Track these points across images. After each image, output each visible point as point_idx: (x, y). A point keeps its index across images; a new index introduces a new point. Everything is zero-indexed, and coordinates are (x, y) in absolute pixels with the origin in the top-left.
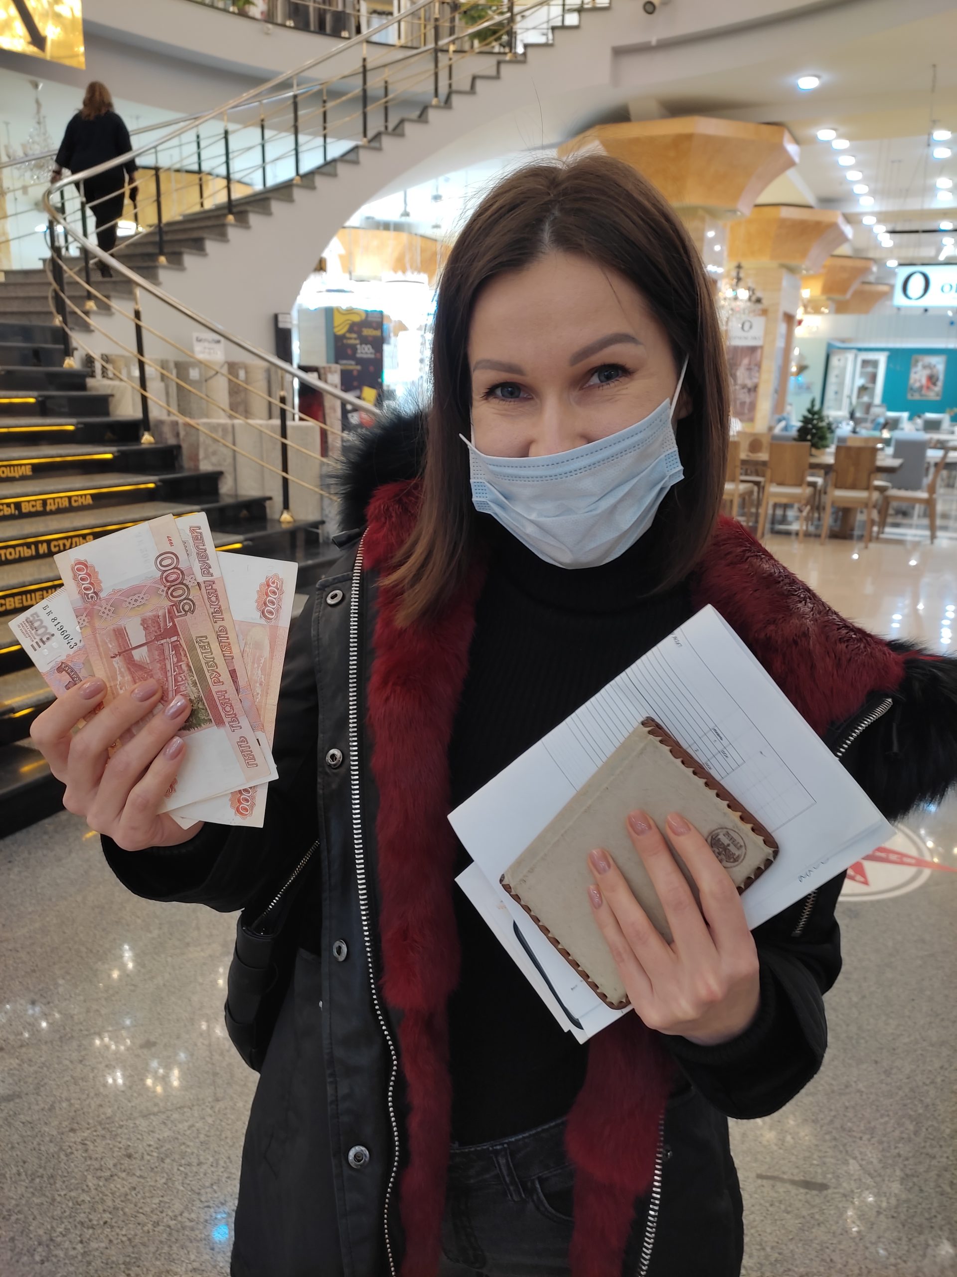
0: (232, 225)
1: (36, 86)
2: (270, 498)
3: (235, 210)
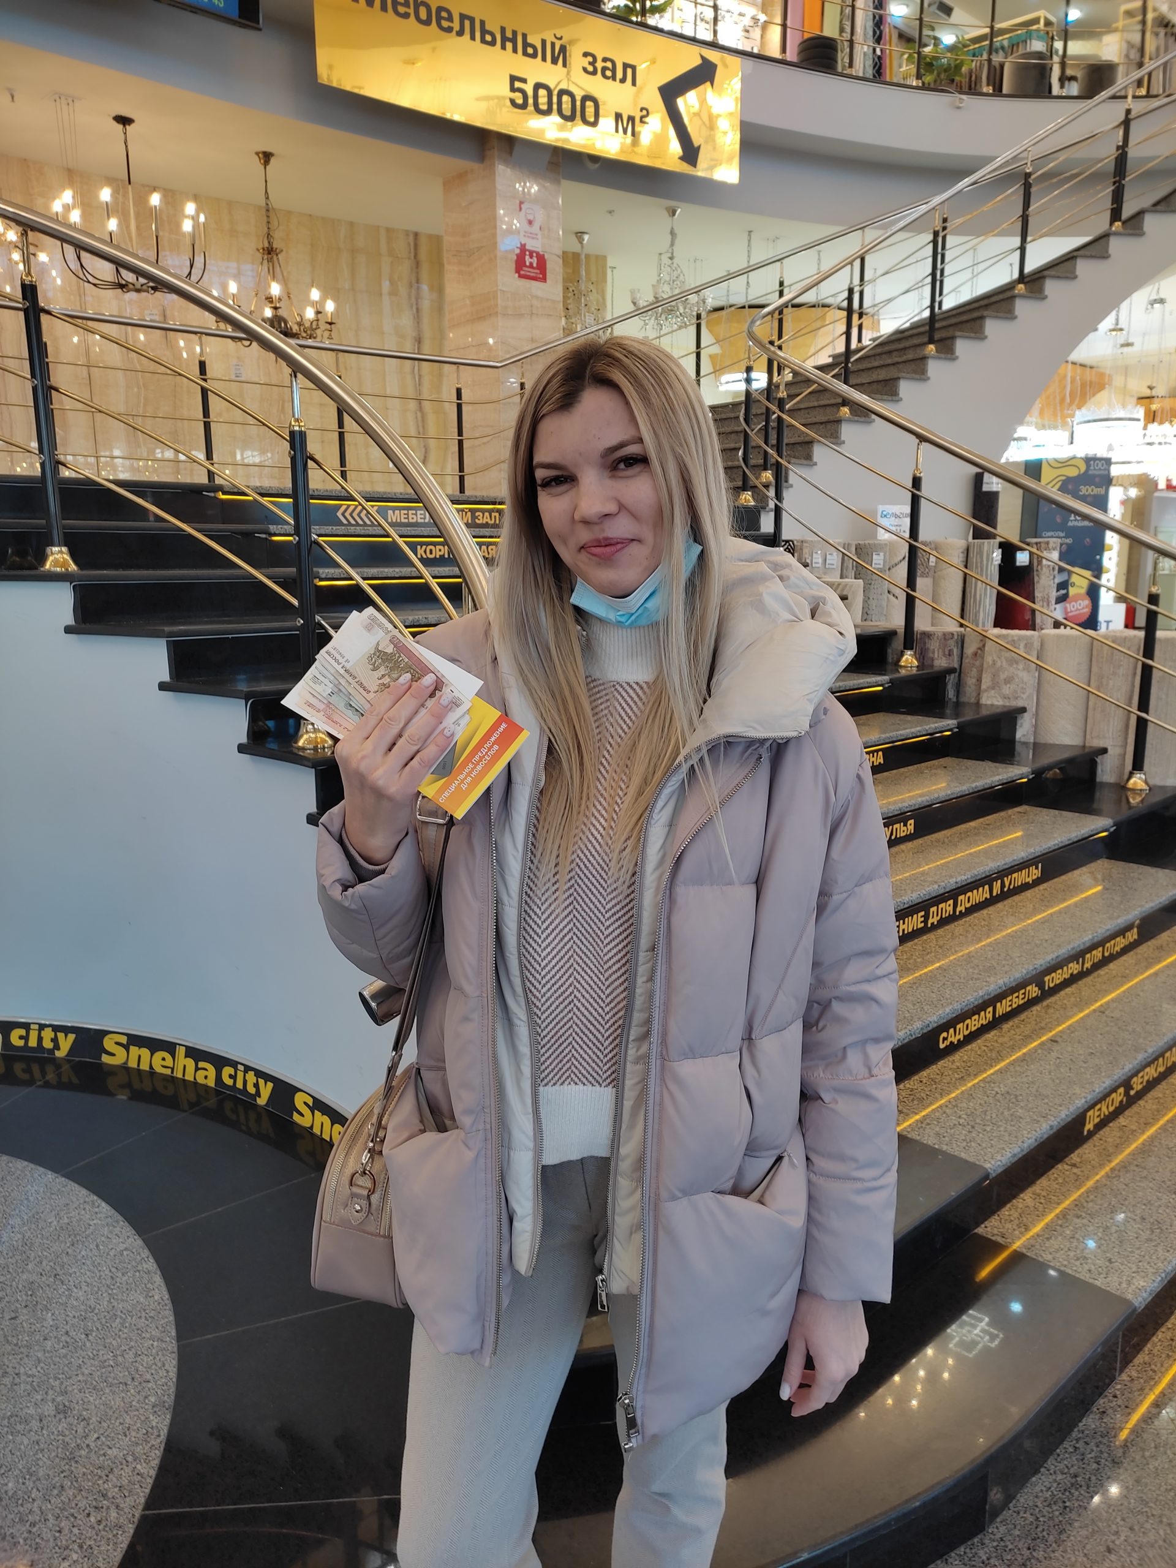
0: (934, 358)
1: (674, 213)
2: (1104, 751)
3: (937, 336)
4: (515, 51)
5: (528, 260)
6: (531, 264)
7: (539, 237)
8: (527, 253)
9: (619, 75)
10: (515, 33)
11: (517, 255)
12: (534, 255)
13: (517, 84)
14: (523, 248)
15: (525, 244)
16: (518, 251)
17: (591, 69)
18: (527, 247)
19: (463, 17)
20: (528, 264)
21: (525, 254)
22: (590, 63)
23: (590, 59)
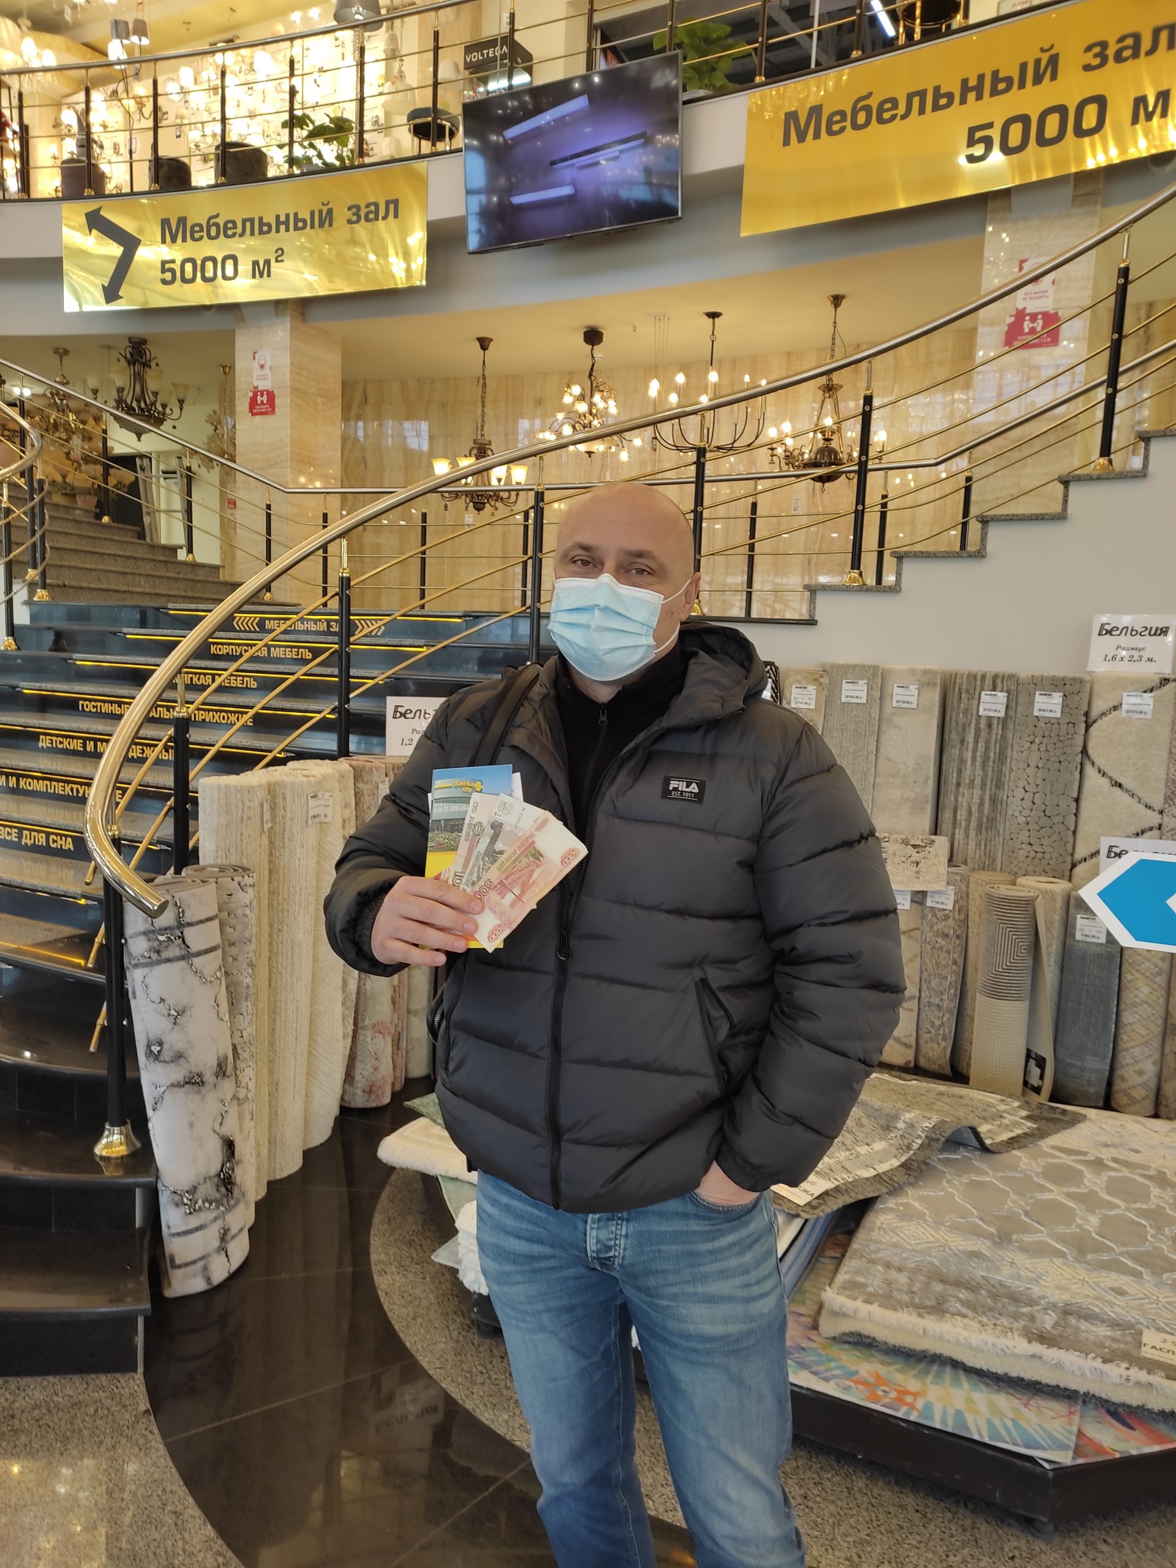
4: (979, 97)
5: (1027, 326)
6: (1033, 331)
7: (1051, 293)
8: (1028, 318)
9: (1146, 44)
10: (981, 78)
11: (1010, 325)
12: (1040, 317)
13: (978, 135)
14: (1020, 315)
15: (1024, 309)
16: (1012, 319)
17: (1097, 61)
18: (1027, 311)
19: (910, 97)
20: (1026, 330)
21: (1024, 320)
22: (1096, 56)
23: (1097, 50)
